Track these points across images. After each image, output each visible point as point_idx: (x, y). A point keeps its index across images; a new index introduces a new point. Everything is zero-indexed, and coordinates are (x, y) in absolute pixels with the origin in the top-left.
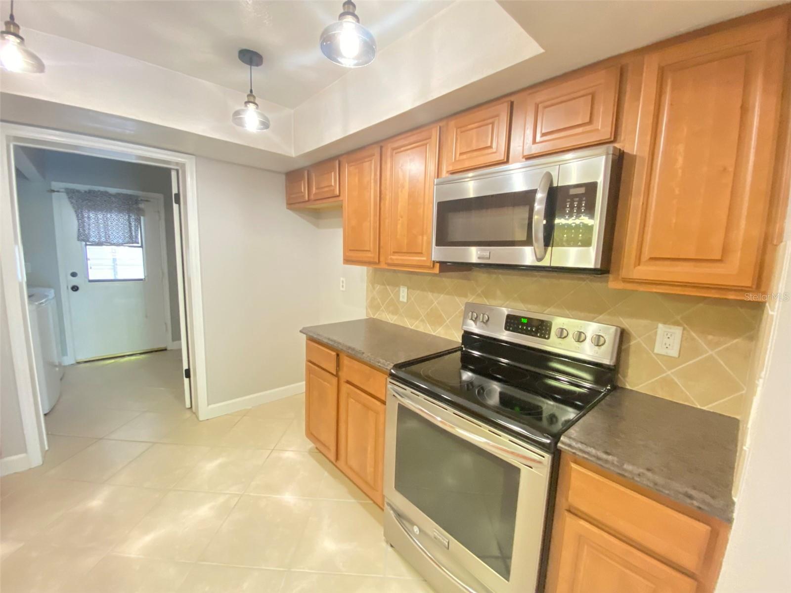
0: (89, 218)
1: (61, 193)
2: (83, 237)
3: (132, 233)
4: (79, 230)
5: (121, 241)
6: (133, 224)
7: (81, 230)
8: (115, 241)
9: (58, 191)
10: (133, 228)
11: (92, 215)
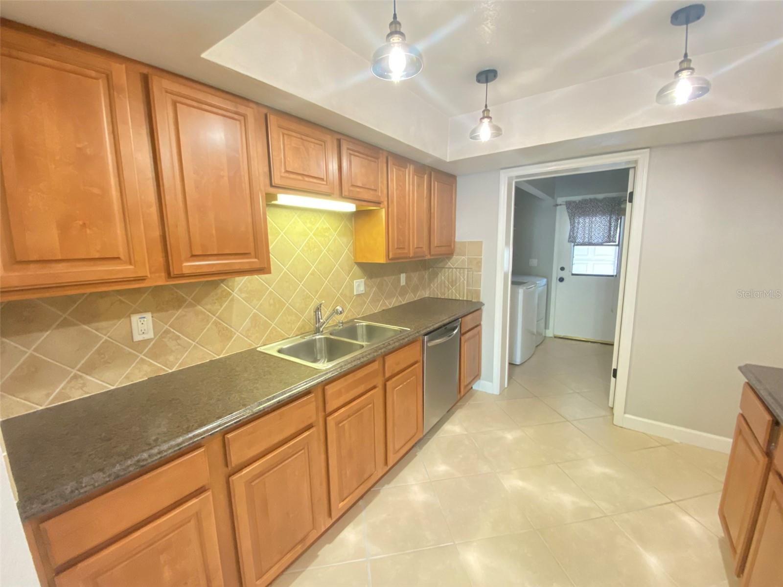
0: (579, 223)
1: (562, 206)
2: (573, 240)
3: (610, 233)
4: (570, 233)
5: (600, 241)
7: (571, 234)
8: (595, 241)
9: (561, 205)
10: (612, 229)
11: (581, 220)
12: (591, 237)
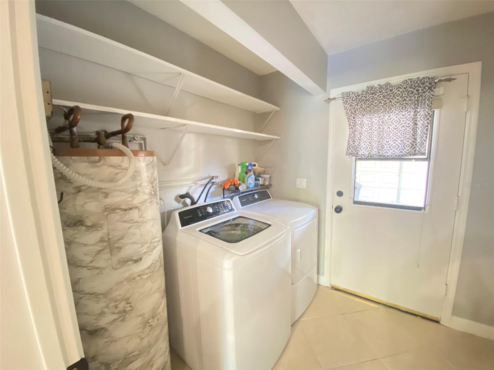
0: (362, 125)
1: (337, 101)
2: (353, 151)
3: (416, 139)
4: (349, 141)
5: (398, 152)
6: (420, 124)
8: (389, 153)
9: (335, 99)
10: (419, 131)
11: (366, 120)
12: (383, 147)
